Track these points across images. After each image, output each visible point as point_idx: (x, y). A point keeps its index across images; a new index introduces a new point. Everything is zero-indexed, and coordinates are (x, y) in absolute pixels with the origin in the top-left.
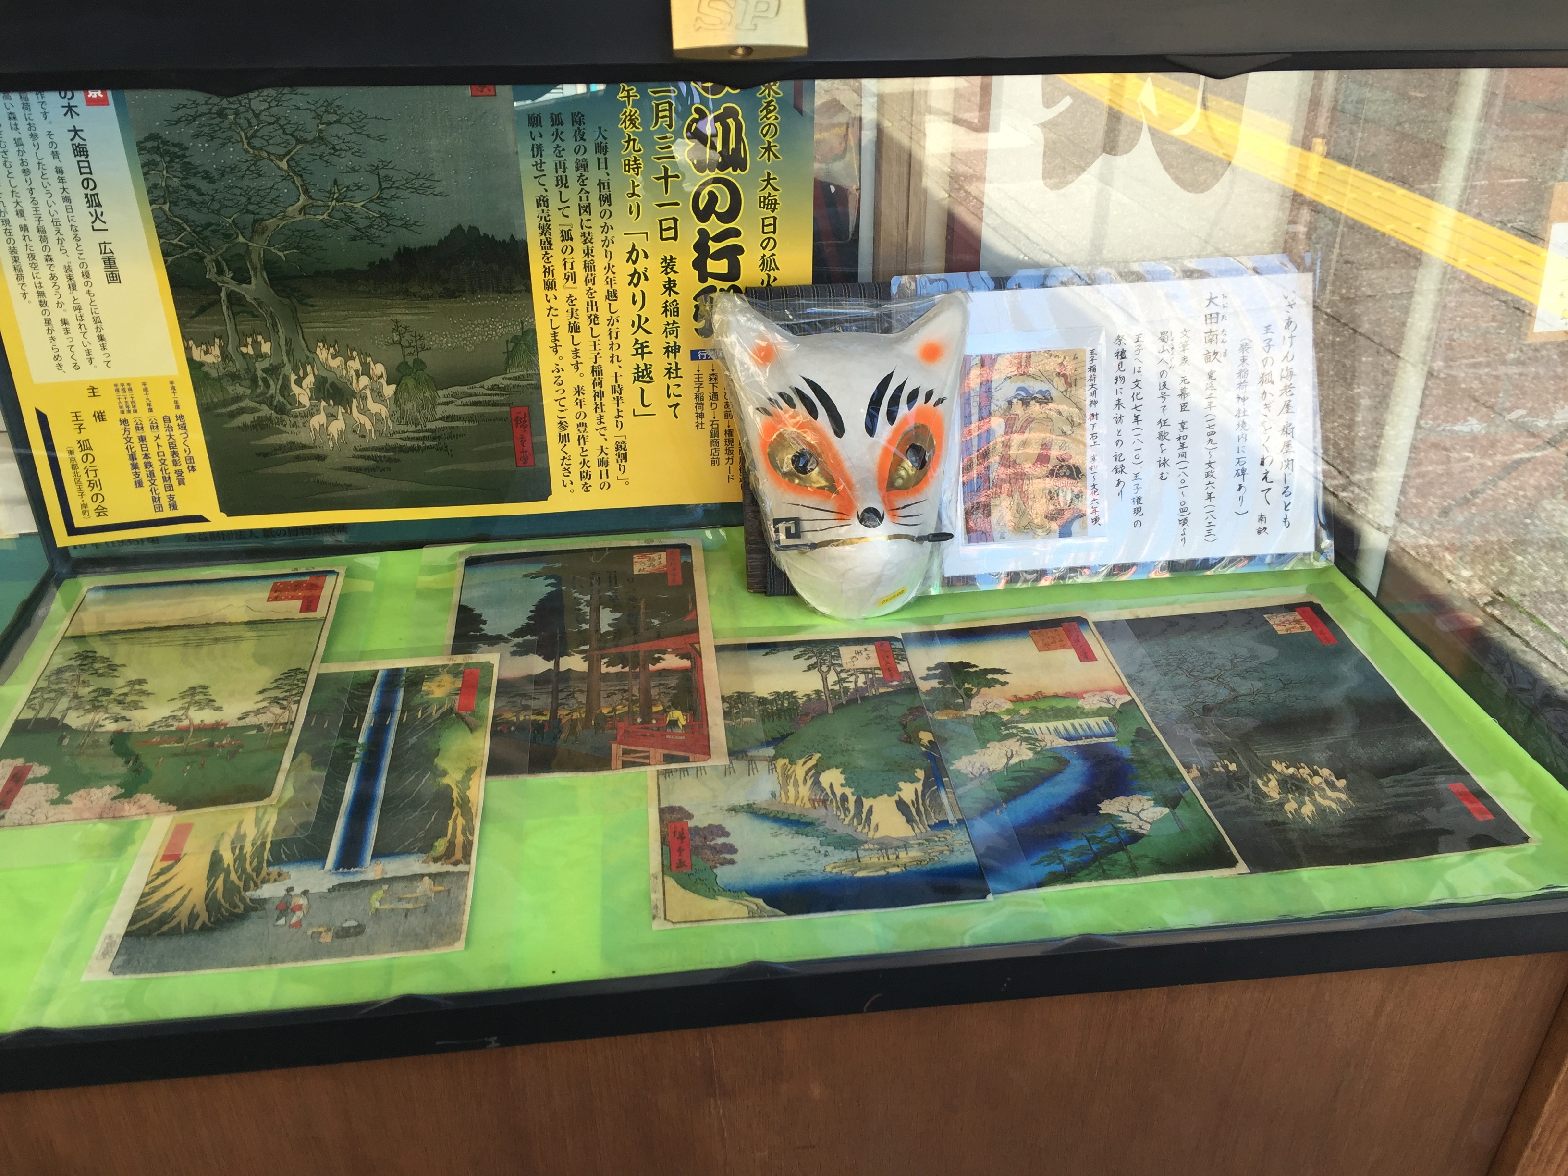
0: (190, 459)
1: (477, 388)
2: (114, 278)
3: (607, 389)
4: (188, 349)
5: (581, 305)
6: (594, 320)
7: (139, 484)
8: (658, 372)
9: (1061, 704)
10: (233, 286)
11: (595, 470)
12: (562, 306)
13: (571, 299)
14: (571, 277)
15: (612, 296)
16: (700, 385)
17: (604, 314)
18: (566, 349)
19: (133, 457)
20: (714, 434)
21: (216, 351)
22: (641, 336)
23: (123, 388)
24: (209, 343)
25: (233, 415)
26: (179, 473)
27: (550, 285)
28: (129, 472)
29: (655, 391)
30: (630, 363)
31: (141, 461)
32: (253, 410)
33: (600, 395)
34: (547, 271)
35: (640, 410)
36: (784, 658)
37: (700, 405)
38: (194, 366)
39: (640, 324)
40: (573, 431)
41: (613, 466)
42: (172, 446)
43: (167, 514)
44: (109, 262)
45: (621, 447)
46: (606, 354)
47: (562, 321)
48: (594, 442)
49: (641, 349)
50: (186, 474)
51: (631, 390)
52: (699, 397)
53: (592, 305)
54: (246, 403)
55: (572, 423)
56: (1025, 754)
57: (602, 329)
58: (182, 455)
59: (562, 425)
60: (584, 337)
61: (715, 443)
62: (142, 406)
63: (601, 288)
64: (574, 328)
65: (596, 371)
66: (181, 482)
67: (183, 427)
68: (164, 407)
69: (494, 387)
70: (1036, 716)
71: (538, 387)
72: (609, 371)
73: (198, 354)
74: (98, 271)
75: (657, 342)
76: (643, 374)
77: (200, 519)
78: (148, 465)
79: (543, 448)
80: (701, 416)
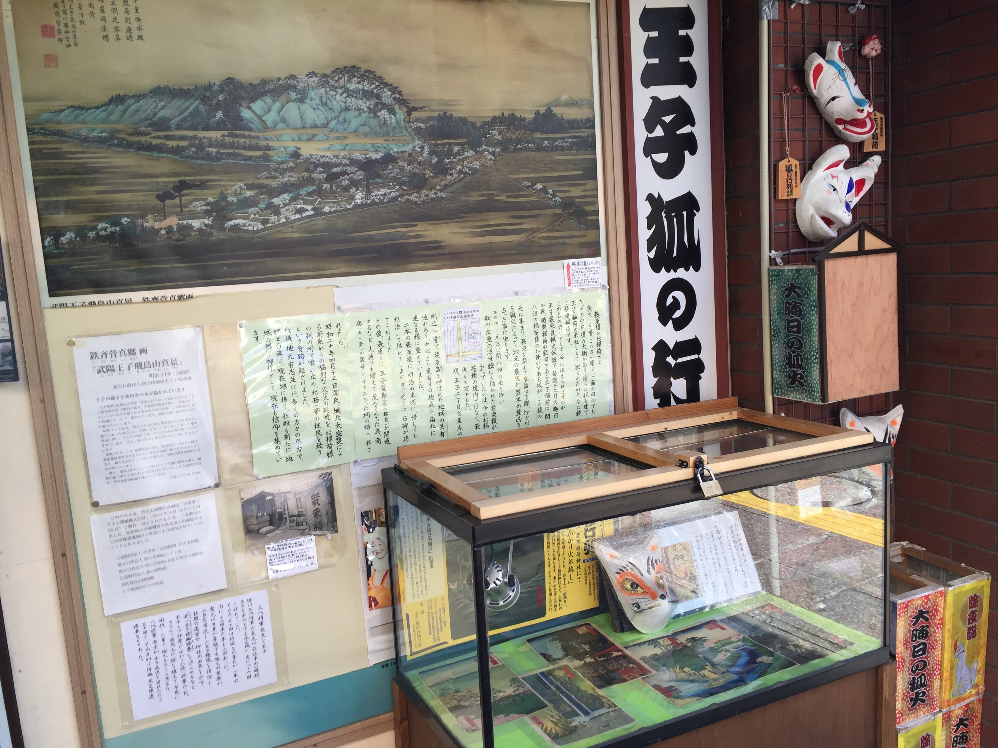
0: (445, 622)
1: (529, 583)
2: (432, 566)
3: (562, 576)
4: (449, 585)
5: (556, 551)
6: (559, 555)
7: (430, 634)
8: (575, 569)
9: (727, 641)
10: (464, 563)
11: (558, 603)
12: (551, 552)
13: (554, 550)
14: (554, 544)
15: (564, 547)
16: (586, 570)
17: (562, 553)
18: (552, 566)
19: (430, 625)
20: (590, 585)
21: (456, 584)
22: (571, 558)
23: (430, 601)
24: (454, 582)
25: (458, 605)
26: (441, 628)
27: (549, 547)
28: (428, 629)
29: (574, 574)
30: (568, 566)
31: (431, 626)
32: (463, 602)
33: (560, 578)
34: (548, 543)
35: (570, 581)
36: (645, 646)
37: (586, 577)
38: (450, 590)
39: (570, 555)
40: (553, 592)
41: (563, 601)
42: (440, 618)
43: (437, 643)
44: (431, 562)
45: (565, 594)
46: (562, 565)
47: (551, 557)
48: (558, 593)
49: (571, 562)
50: (443, 628)
51: (568, 575)
52: (585, 574)
53: (559, 551)
54: (463, 600)
55: (552, 588)
56: (729, 654)
57: (561, 558)
58: (443, 621)
59: (550, 590)
60: (556, 561)
61: (590, 588)
62: (434, 607)
63: (561, 545)
64: (554, 559)
65: (559, 571)
66: (441, 631)
67: (444, 611)
68: (440, 606)
69: (533, 581)
70: (724, 645)
71: (544, 579)
72: (562, 570)
73: (451, 587)
74: (428, 565)
75: (575, 559)
76: (571, 570)
77: (446, 643)
78: (433, 626)
79: (545, 599)
80: (586, 580)
